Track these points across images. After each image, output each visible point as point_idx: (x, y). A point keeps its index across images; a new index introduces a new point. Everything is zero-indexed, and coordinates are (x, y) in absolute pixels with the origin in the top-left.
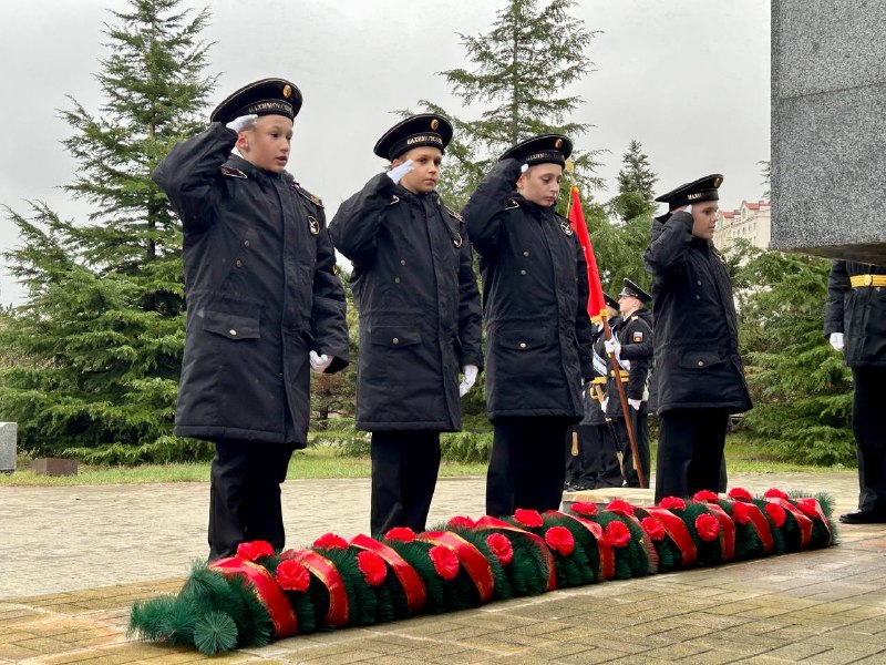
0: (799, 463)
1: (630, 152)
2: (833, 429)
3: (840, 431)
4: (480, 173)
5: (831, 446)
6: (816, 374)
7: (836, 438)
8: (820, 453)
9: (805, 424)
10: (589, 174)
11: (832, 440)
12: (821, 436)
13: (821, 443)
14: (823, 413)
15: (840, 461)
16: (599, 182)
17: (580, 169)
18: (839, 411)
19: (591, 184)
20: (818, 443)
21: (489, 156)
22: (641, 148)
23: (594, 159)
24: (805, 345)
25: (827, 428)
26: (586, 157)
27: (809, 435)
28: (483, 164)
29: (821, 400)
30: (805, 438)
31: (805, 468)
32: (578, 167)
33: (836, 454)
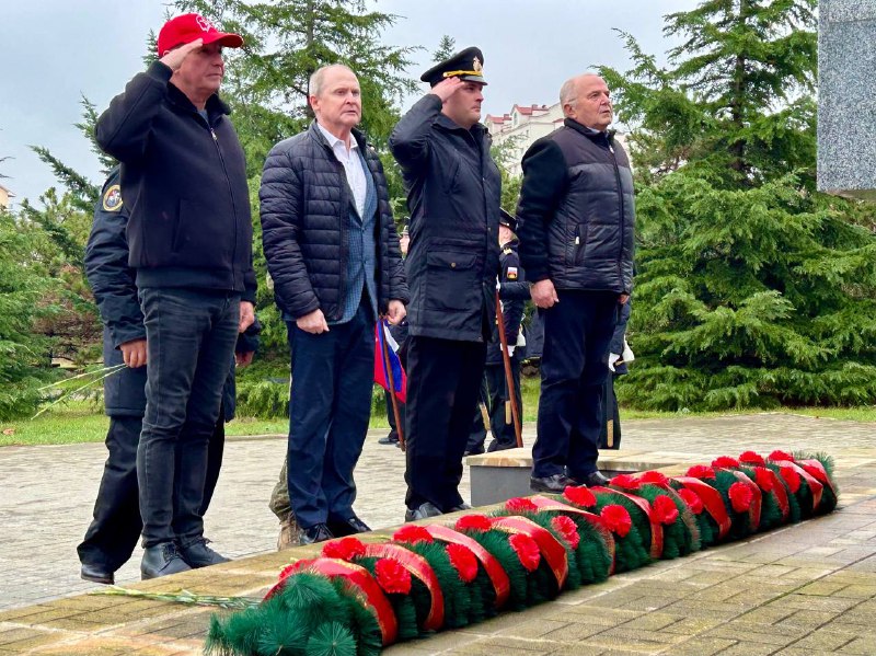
0: (640, 408)
1: (442, 50)
2: (676, 370)
3: (683, 372)
4: (270, 69)
5: (674, 388)
6: (659, 308)
7: (679, 379)
8: (663, 397)
9: (644, 365)
10: (400, 74)
11: (675, 382)
12: (662, 378)
13: (663, 385)
14: (665, 351)
15: (685, 405)
16: (413, 85)
17: (390, 70)
18: (683, 349)
19: (403, 87)
20: (660, 386)
21: (279, 49)
22: (454, 45)
23: (405, 57)
24: (644, 275)
25: (670, 368)
26: (397, 54)
27: (650, 376)
28: (272, 57)
29: (664, 336)
30: (644, 379)
31: (647, 413)
32: (388, 66)
33: (681, 398)
